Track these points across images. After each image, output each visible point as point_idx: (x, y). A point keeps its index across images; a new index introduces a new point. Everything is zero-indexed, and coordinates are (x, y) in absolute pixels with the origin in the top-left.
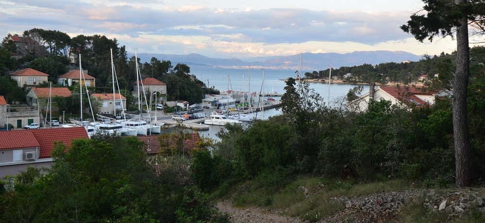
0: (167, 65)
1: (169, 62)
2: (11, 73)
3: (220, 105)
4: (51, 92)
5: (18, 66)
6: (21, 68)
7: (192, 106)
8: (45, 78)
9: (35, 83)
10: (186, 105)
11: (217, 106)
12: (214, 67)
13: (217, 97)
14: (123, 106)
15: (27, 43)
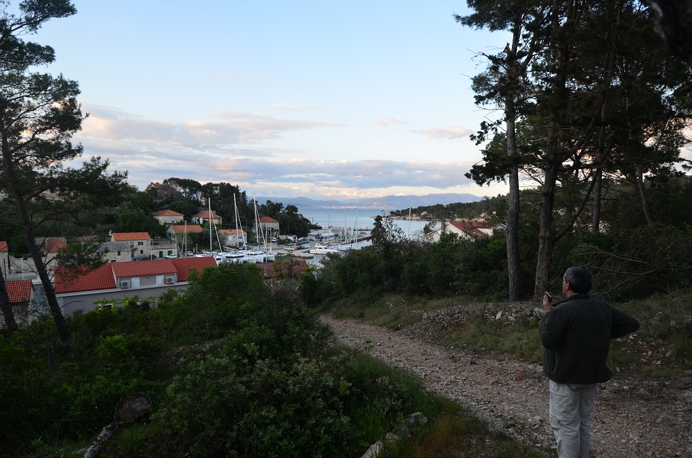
0: (279, 206)
1: (281, 204)
2: (153, 213)
3: (322, 238)
4: (186, 229)
5: (160, 208)
6: (161, 210)
7: (300, 239)
8: (180, 218)
9: (173, 222)
10: (295, 238)
11: (320, 238)
12: (317, 207)
13: (320, 231)
14: (244, 240)
15: (166, 190)
